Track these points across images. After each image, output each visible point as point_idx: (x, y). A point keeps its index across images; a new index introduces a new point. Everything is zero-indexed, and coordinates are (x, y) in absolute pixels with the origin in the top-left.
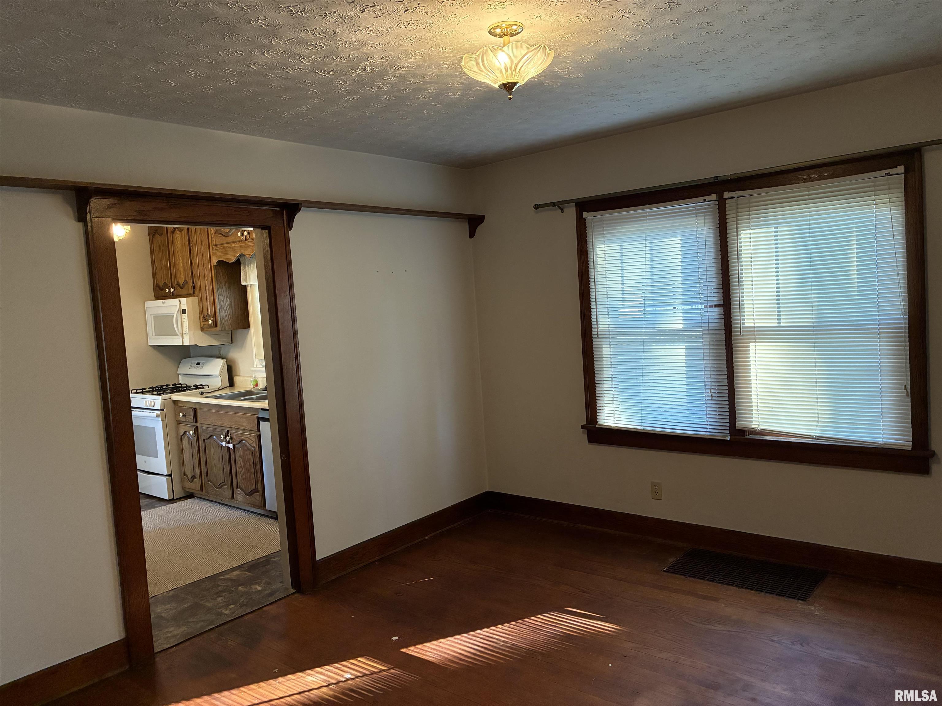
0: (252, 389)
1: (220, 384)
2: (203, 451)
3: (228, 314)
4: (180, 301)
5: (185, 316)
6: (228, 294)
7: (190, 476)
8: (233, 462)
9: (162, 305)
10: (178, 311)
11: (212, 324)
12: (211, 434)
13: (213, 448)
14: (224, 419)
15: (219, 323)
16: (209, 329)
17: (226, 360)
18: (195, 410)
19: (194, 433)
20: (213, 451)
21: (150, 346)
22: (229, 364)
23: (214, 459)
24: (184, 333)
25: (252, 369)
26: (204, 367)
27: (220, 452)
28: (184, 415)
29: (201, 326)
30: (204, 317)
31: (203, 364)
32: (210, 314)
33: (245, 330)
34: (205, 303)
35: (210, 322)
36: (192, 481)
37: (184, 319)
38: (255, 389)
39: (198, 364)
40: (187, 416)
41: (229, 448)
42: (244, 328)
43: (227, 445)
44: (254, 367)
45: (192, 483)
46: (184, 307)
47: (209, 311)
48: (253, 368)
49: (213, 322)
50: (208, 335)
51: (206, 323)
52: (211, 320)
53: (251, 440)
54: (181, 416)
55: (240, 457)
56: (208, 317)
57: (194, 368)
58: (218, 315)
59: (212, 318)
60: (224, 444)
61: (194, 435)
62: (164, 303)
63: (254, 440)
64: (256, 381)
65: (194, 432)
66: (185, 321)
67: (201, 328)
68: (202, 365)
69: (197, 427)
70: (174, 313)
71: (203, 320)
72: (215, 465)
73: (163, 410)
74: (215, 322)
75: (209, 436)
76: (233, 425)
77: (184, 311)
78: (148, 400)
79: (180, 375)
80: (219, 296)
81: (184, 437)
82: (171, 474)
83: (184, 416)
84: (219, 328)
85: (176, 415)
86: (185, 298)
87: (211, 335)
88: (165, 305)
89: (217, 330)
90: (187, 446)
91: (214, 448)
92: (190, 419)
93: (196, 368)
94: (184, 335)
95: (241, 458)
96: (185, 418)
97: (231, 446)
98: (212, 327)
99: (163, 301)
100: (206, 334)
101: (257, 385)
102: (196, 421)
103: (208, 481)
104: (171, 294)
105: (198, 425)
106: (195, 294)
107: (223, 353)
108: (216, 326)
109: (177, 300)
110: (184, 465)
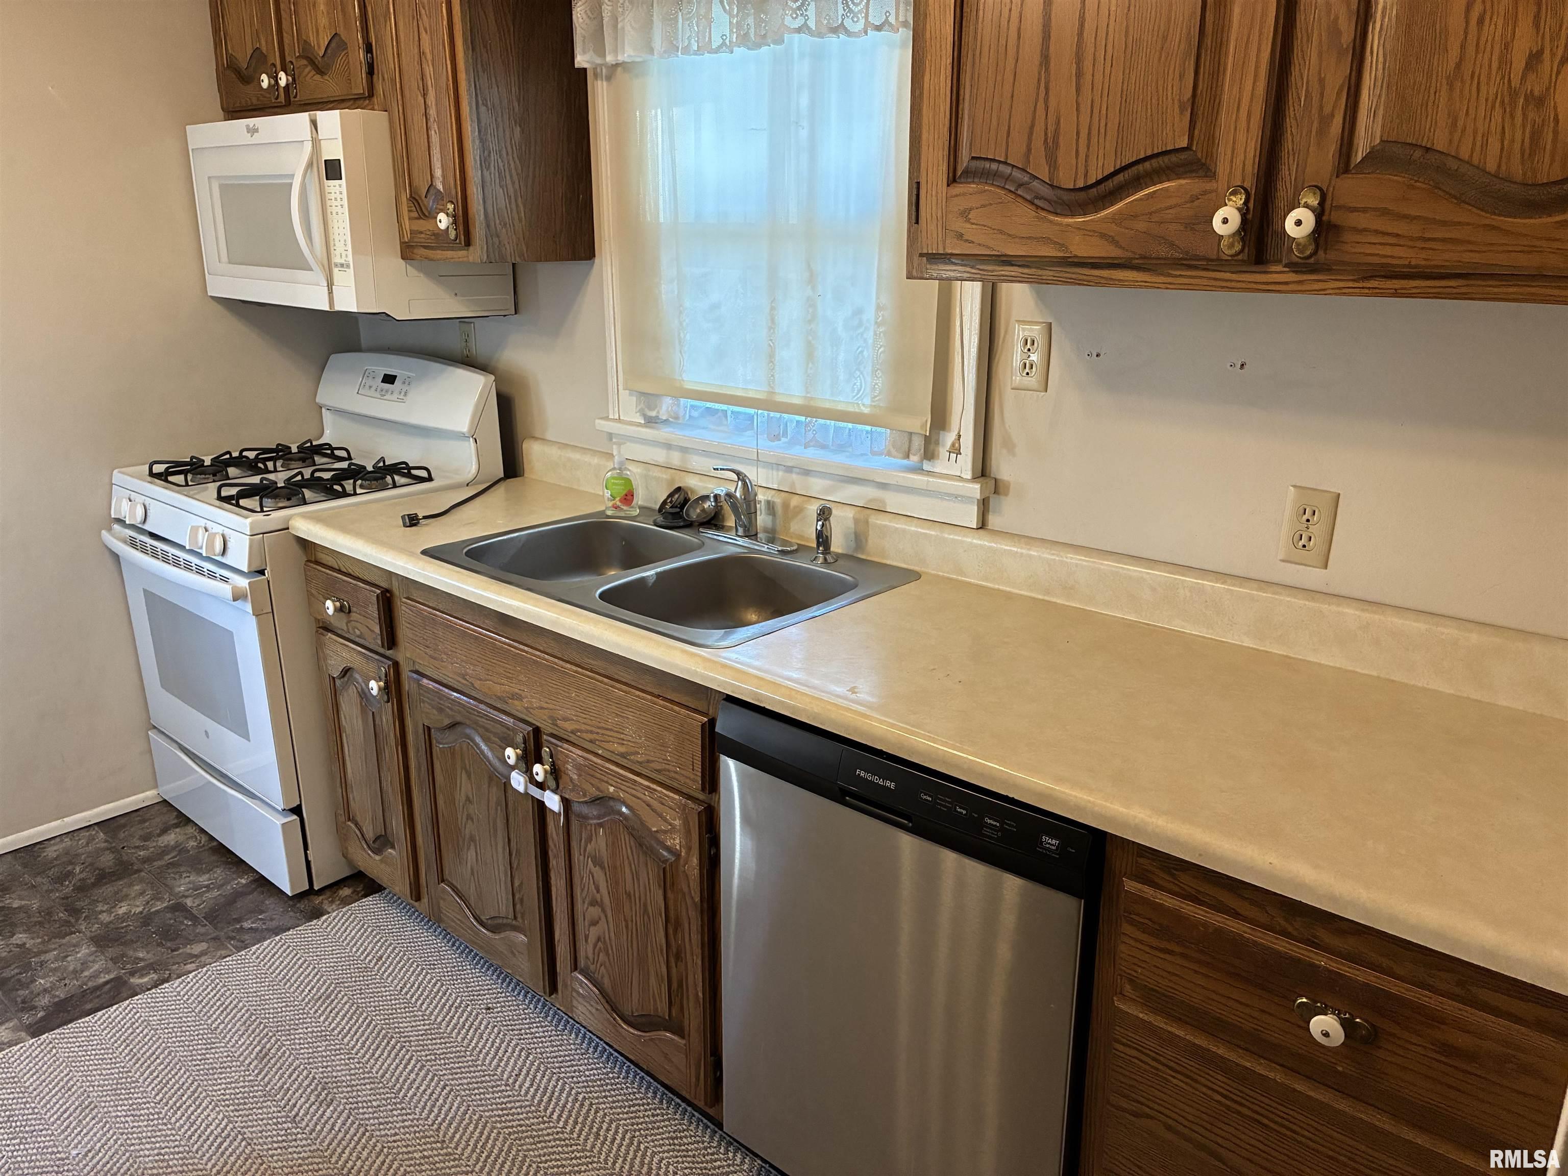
0: (609, 513)
1: (474, 468)
2: (424, 768)
3: (515, 191)
4: (314, 123)
5: (337, 189)
6: (516, 104)
7: (370, 835)
8: (557, 864)
9: (247, 139)
10: (310, 165)
11: (452, 234)
12: (459, 718)
13: (464, 775)
14: (522, 677)
15: (479, 231)
16: (439, 254)
17: (493, 378)
18: (387, 601)
19: (386, 690)
20: (465, 787)
21: (212, 297)
22: (505, 390)
23: (469, 817)
24: (337, 260)
25: (601, 424)
26: (410, 395)
27: (498, 803)
28: (342, 606)
29: (401, 236)
30: (414, 199)
31: (407, 382)
32: (440, 187)
33: (575, 267)
34: (418, 137)
35: (443, 221)
36: (377, 851)
37: (334, 203)
38: (622, 514)
39: (389, 379)
40: (353, 614)
41: (541, 805)
42: (574, 258)
43: (535, 792)
44: (607, 418)
45: (377, 858)
46: (333, 150)
47: (438, 173)
48: (603, 422)
49: (455, 222)
50: (428, 274)
51: (422, 225)
52: (447, 215)
53: (661, 816)
54: (331, 611)
55: (597, 862)
56: (430, 203)
57: (372, 392)
58: (475, 192)
59: (451, 207)
60: (518, 781)
61: (386, 697)
62: (253, 131)
63: (677, 822)
64: (628, 481)
65: (382, 684)
66: (339, 209)
67: (402, 243)
68: (405, 388)
69: (396, 665)
70: (293, 175)
71: (410, 211)
72: (472, 839)
73: (262, 572)
74: (463, 220)
75: (447, 722)
76: (566, 719)
77: (333, 170)
78: (202, 522)
79: (323, 410)
80: (483, 109)
81: (345, 687)
82: (300, 806)
83: (340, 610)
84: (477, 253)
85: (312, 601)
86: (338, 111)
87: (440, 278)
88: (257, 138)
89: (471, 259)
90: (358, 724)
91: (469, 776)
92: (365, 630)
93: (383, 393)
94: (336, 270)
95: (603, 868)
96: (348, 622)
97: (553, 801)
98: (451, 245)
99: (251, 122)
100: (420, 269)
101: (628, 498)
102: (391, 639)
103: (443, 881)
104: (282, 98)
105: (400, 658)
106: (375, 99)
107: (480, 348)
108: (468, 243)
109: (302, 119)
110: (345, 784)
